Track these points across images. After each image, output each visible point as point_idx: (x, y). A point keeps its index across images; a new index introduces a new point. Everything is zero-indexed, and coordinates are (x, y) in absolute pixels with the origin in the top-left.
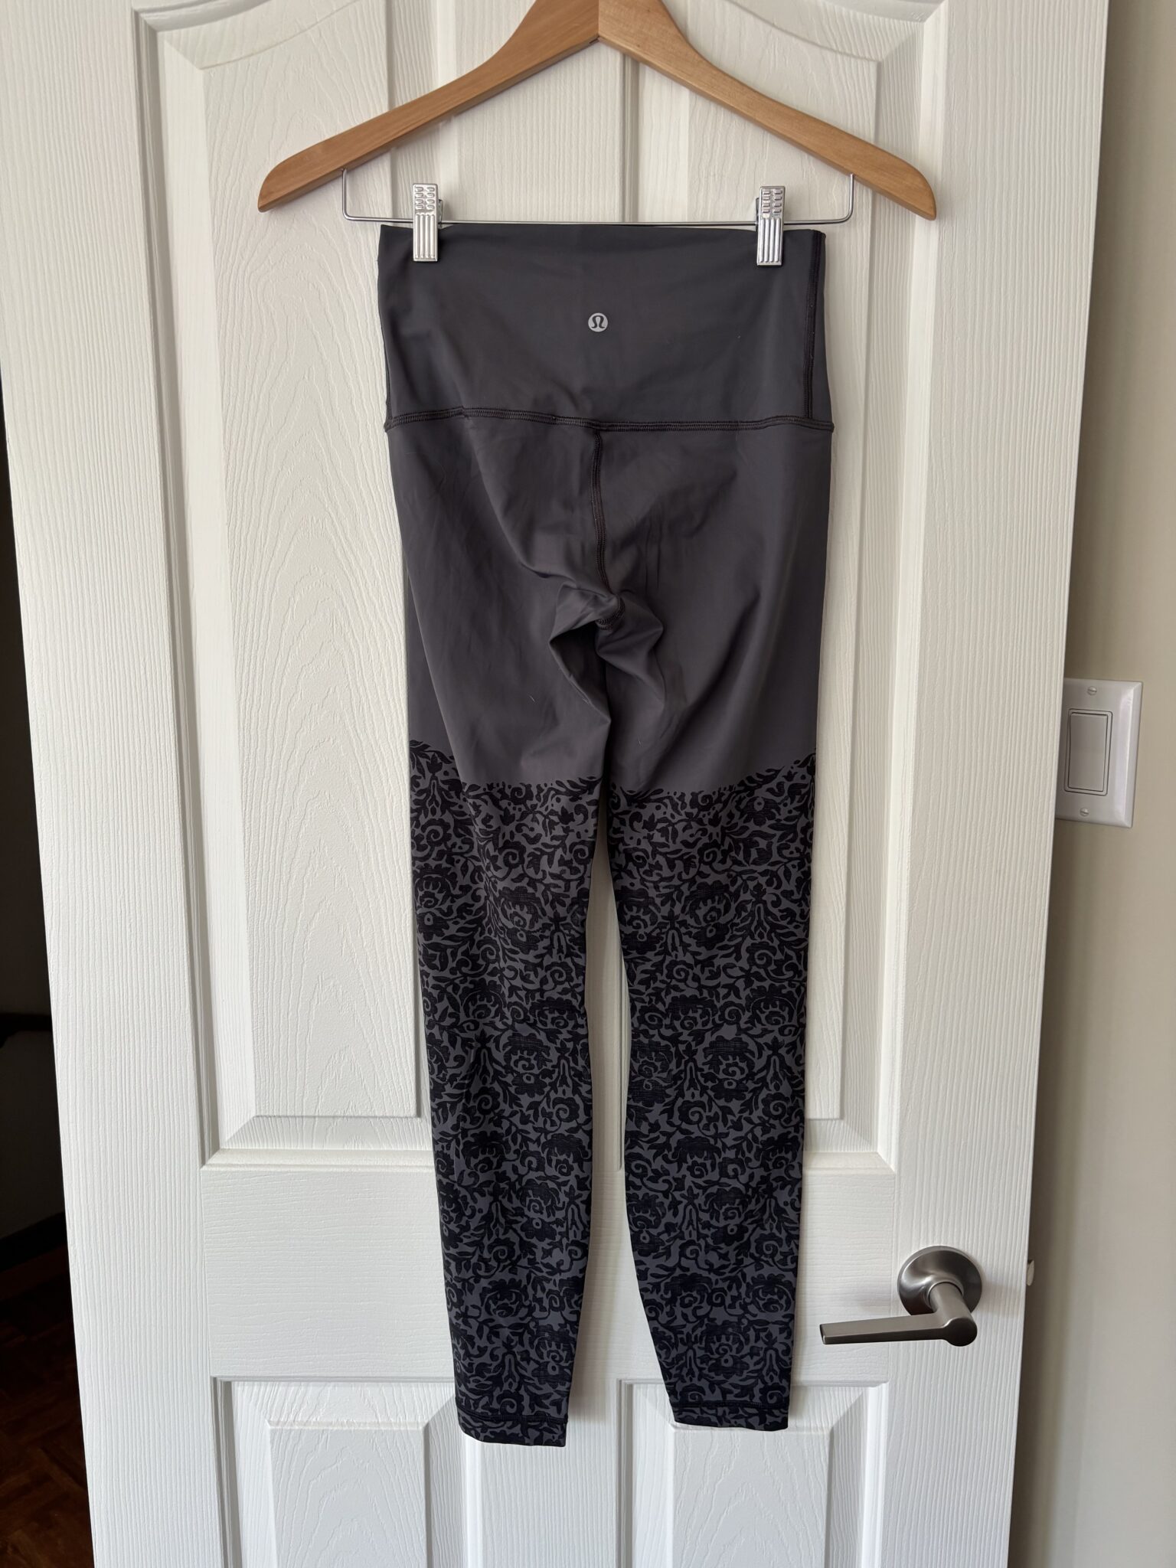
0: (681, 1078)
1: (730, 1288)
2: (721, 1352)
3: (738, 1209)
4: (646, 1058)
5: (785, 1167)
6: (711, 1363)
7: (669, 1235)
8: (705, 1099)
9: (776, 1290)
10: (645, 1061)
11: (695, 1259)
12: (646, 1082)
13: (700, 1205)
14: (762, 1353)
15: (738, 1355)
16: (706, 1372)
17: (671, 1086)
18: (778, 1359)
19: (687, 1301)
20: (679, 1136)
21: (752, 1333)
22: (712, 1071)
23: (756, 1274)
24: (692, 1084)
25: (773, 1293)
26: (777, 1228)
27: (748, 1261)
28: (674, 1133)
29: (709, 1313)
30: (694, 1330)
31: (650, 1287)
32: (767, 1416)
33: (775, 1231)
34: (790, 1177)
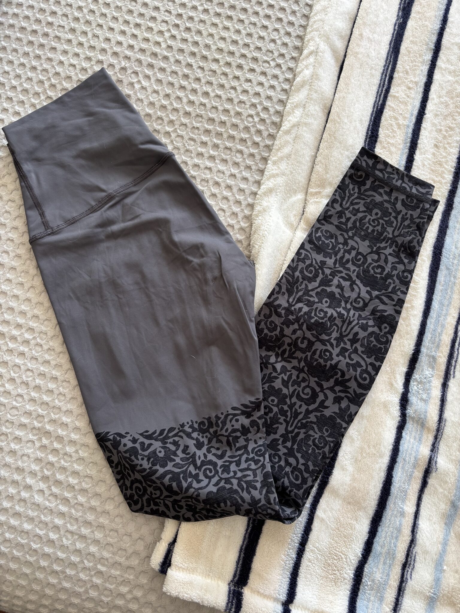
0: (302, 423)
1: (348, 261)
2: (376, 222)
3: (315, 315)
4: (317, 451)
5: (270, 320)
6: (386, 219)
7: (367, 323)
8: (294, 400)
9: (320, 242)
10: (318, 449)
11: (359, 297)
12: (326, 434)
13: (337, 332)
14: (351, 208)
15: (367, 214)
16: (394, 214)
17: (311, 422)
18: (343, 199)
19: (379, 270)
20: (326, 385)
21: (350, 225)
22: (279, 416)
23: (327, 260)
24: (297, 414)
25: (323, 242)
26: (299, 281)
27: (328, 271)
28: (327, 388)
29: (370, 253)
30: (385, 248)
31: (399, 293)
32: (371, 166)
33: (301, 280)
34: (271, 311)
